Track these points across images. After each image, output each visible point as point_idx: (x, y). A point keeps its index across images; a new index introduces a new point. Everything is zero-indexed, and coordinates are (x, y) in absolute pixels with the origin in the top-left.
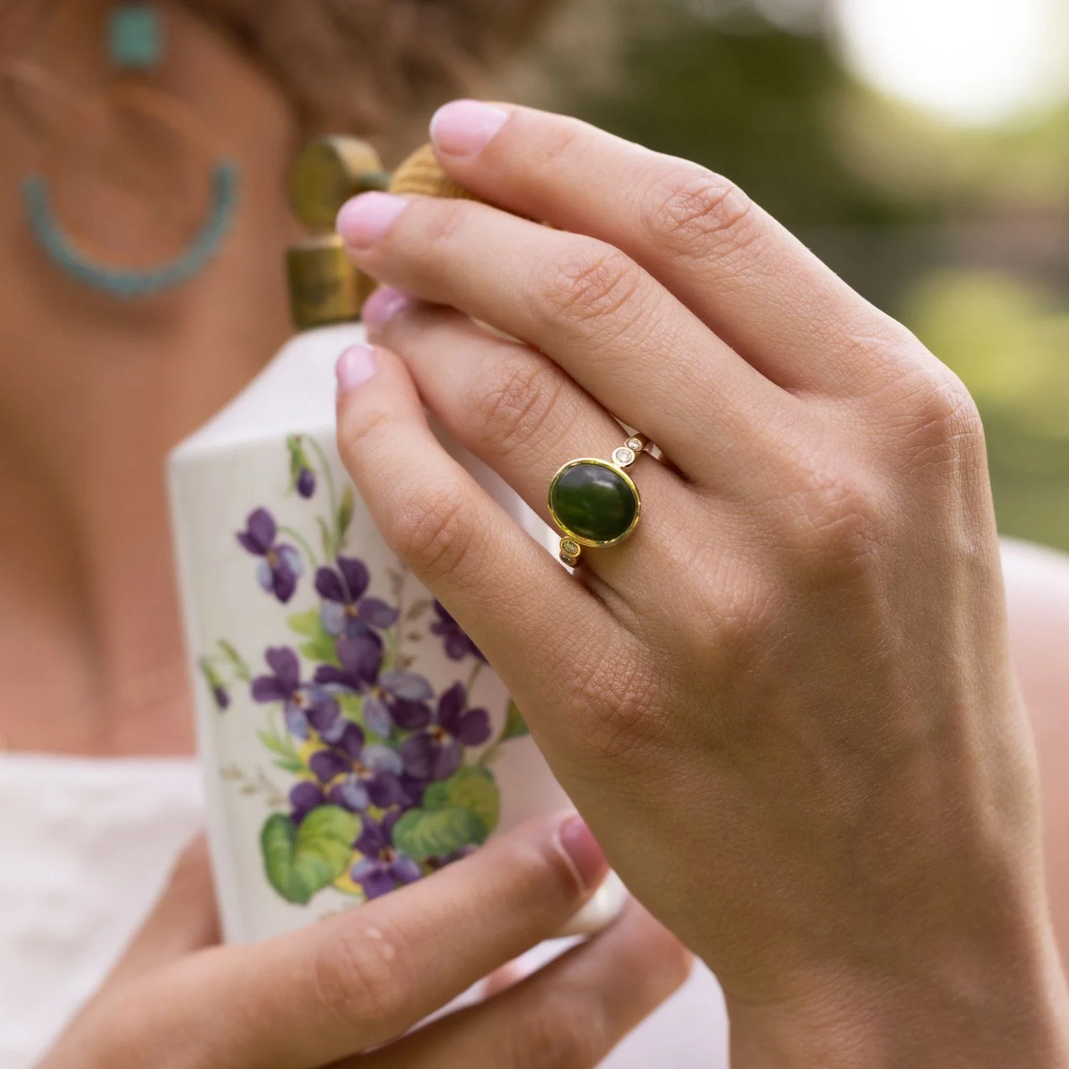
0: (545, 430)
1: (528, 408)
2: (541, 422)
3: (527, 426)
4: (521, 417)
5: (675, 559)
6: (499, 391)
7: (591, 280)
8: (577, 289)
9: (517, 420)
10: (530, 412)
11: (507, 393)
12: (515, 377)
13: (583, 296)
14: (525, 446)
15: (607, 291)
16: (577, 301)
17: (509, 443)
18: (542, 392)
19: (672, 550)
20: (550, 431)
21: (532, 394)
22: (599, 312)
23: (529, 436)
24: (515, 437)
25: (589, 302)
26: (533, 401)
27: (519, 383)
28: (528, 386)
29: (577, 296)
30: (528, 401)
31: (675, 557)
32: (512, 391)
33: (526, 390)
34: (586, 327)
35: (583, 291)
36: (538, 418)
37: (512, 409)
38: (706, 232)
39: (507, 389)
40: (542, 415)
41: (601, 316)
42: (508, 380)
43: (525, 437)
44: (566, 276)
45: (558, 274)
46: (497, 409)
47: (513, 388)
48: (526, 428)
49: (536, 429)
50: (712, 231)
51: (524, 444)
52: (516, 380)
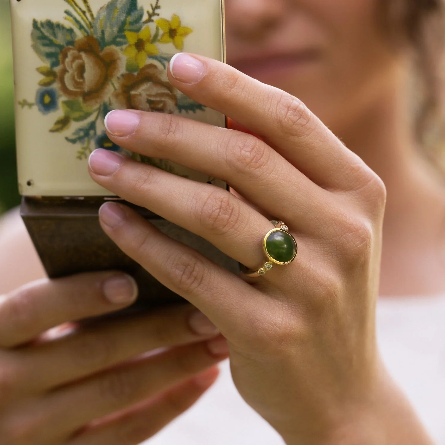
0: (240, 222)
1: (231, 214)
2: (237, 219)
3: (233, 222)
4: (229, 218)
6: (217, 209)
7: (255, 152)
8: (252, 156)
9: (228, 220)
10: (232, 215)
11: (221, 209)
12: (222, 202)
13: (255, 159)
14: (232, 230)
15: (262, 156)
16: (253, 161)
17: (226, 229)
18: (234, 206)
20: (242, 222)
21: (231, 208)
22: (261, 165)
23: (233, 226)
24: (228, 227)
25: (257, 162)
26: (232, 210)
27: (224, 204)
28: (228, 205)
29: (252, 160)
30: (230, 211)
34: (257, 172)
35: (254, 157)
36: (236, 217)
37: (225, 215)
38: (302, 126)
39: (221, 207)
40: (237, 216)
41: (262, 167)
42: (220, 204)
43: (232, 226)
44: (245, 151)
45: (241, 150)
46: (219, 216)
47: (223, 206)
48: (232, 222)
49: (236, 222)
50: (304, 125)
51: (232, 229)
52: (223, 203)
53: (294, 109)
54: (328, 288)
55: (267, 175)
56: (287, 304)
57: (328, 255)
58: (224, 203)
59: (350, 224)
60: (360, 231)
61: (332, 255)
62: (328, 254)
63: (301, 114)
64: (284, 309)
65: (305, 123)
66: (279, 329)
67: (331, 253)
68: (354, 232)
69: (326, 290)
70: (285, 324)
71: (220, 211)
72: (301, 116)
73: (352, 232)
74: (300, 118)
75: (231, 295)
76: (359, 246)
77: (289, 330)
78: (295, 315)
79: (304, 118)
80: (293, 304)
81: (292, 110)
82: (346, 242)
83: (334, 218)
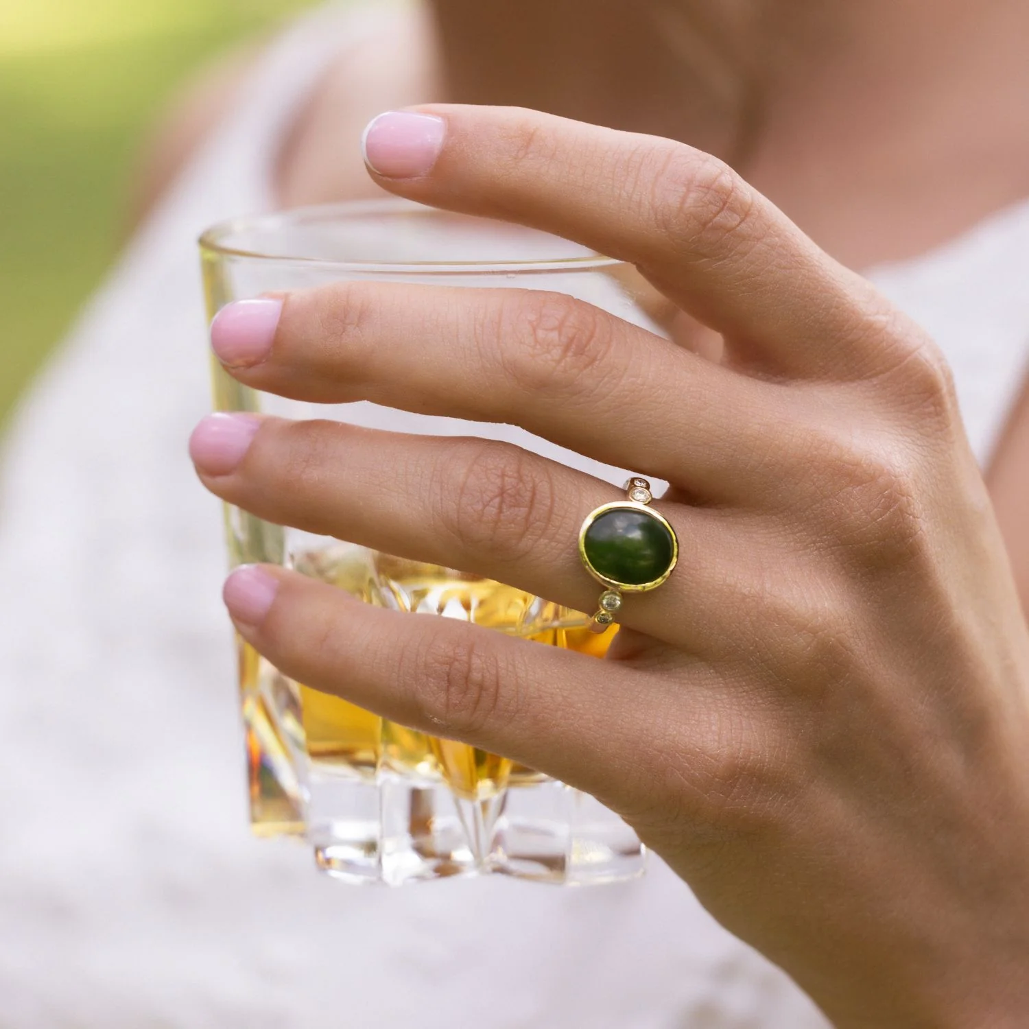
0: (559, 518)
1: (532, 502)
2: (551, 511)
3: (539, 521)
4: (530, 513)
5: (747, 593)
6: (496, 497)
7: (573, 326)
8: (564, 340)
9: (527, 519)
10: (536, 505)
11: (505, 495)
12: (503, 476)
15: (592, 335)
16: (569, 354)
17: (526, 543)
18: (538, 479)
19: (739, 585)
21: (529, 486)
23: (545, 529)
24: (529, 537)
25: (582, 351)
26: (533, 492)
27: (510, 480)
28: (521, 481)
29: (568, 348)
30: (529, 494)
31: (745, 591)
32: (509, 491)
33: (521, 485)
34: (586, 379)
35: (572, 340)
36: (546, 509)
37: (517, 509)
38: (729, 231)
39: (502, 492)
40: (549, 504)
41: (597, 362)
42: (498, 481)
43: (540, 532)
44: (546, 330)
45: (534, 330)
46: (502, 515)
47: (507, 488)
48: (538, 523)
49: (549, 520)
50: (734, 229)
51: (542, 540)
52: (506, 478)
53: (704, 187)
54: (820, 633)
55: (615, 381)
56: (725, 692)
57: (808, 551)
58: (509, 477)
59: (853, 465)
60: (881, 480)
61: (818, 549)
62: (806, 547)
63: (725, 200)
64: (721, 707)
65: (735, 223)
66: (716, 760)
67: (814, 542)
68: (865, 483)
69: (816, 639)
70: (728, 745)
71: (502, 502)
72: (724, 205)
73: (861, 483)
74: (722, 209)
75: (579, 705)
76: (881, 517)
77: (741, 758)
78: (751, 716)
79: (732, 210)
80: (741, 690)
81: (700, 189)
82: (848, 512)
83: (809, 455)
